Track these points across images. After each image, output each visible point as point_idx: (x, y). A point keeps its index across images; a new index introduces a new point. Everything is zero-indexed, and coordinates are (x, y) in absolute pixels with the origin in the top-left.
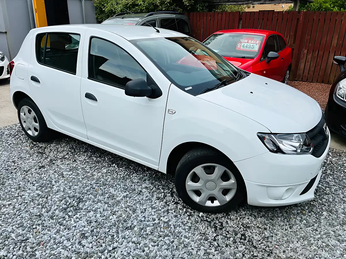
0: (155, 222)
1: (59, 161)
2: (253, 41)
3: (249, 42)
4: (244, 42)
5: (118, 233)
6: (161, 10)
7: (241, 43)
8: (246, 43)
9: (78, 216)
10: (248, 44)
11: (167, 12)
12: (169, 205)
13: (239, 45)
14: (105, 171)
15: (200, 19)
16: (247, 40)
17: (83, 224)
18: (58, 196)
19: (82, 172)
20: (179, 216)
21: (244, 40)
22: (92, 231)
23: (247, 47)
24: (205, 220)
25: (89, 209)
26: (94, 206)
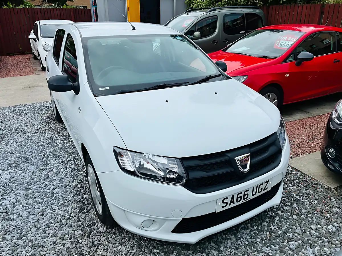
0: (48, 191)
1: (50, 131)
2: (293, 38)
3: (288, 40)
4: (283, 40)
5: (17, 190)
6: (240, 5)
7: (280, 40)
8: (284, 40)
9: (12, 171)
10: (287, 42)
11: (249, 6)
12: (73, 182)
13: (277, 43)
14: (68, 145)
15: (279, 12)
16: (286, 38)
17: (7, 177)
18: (18, 155)
19: (53, 142)
20: (69, 192)
21: (283, 37)
22: (6, 183)
23: (285, 45)
24: (83, 202)
25: (22, 168)
26: (28, 167)
